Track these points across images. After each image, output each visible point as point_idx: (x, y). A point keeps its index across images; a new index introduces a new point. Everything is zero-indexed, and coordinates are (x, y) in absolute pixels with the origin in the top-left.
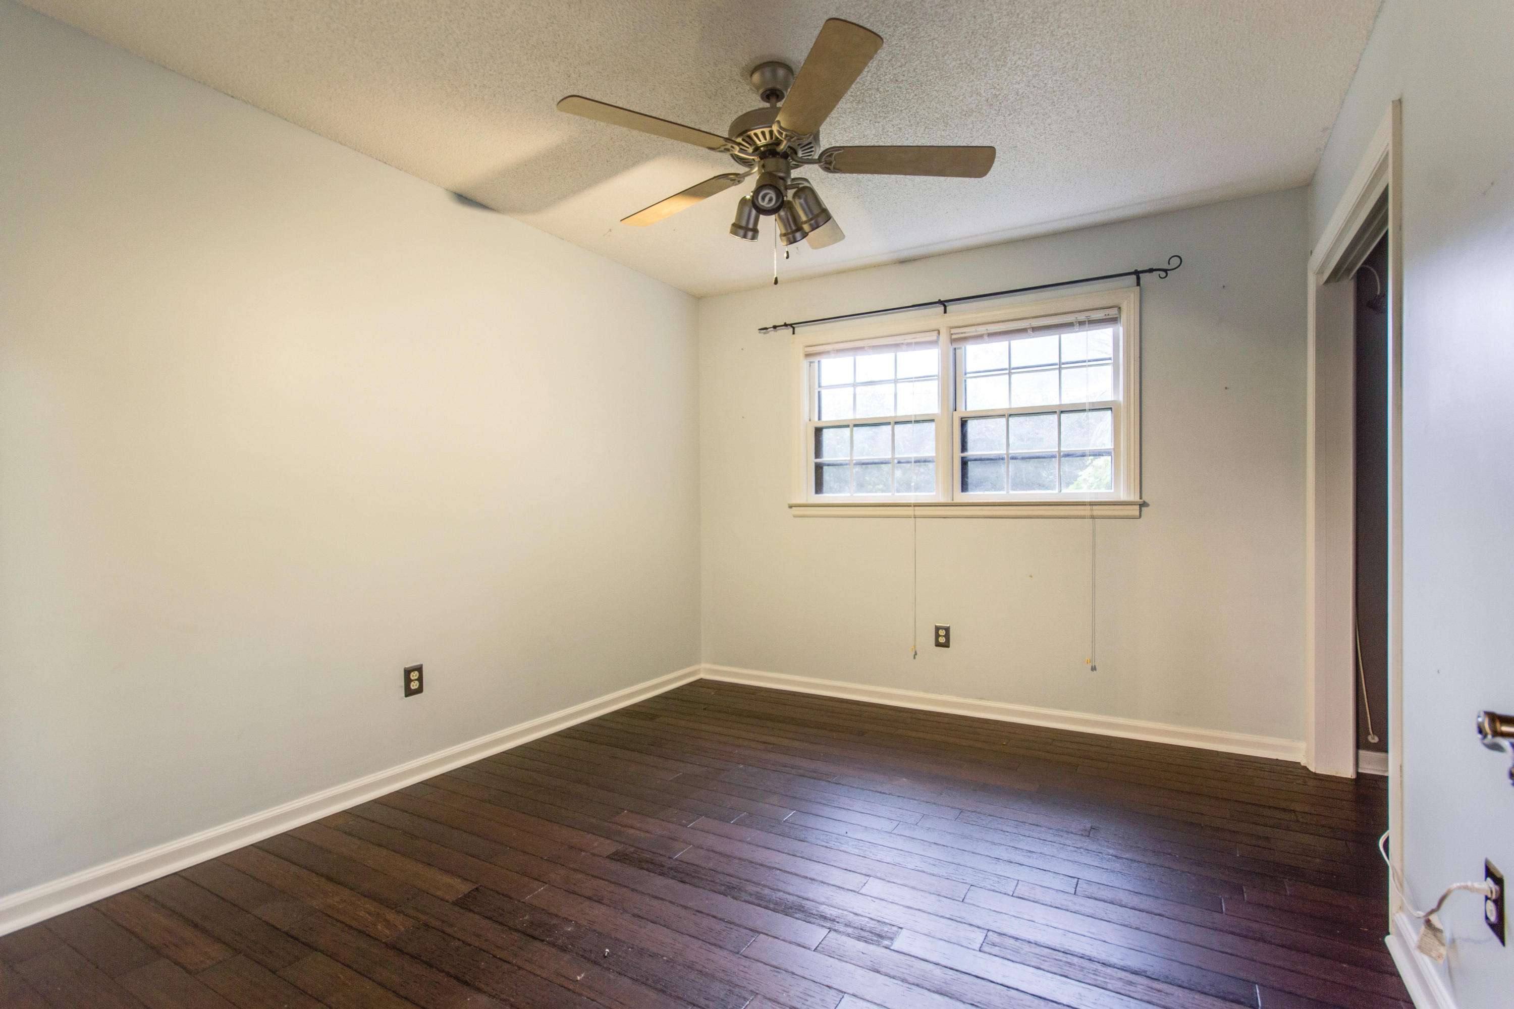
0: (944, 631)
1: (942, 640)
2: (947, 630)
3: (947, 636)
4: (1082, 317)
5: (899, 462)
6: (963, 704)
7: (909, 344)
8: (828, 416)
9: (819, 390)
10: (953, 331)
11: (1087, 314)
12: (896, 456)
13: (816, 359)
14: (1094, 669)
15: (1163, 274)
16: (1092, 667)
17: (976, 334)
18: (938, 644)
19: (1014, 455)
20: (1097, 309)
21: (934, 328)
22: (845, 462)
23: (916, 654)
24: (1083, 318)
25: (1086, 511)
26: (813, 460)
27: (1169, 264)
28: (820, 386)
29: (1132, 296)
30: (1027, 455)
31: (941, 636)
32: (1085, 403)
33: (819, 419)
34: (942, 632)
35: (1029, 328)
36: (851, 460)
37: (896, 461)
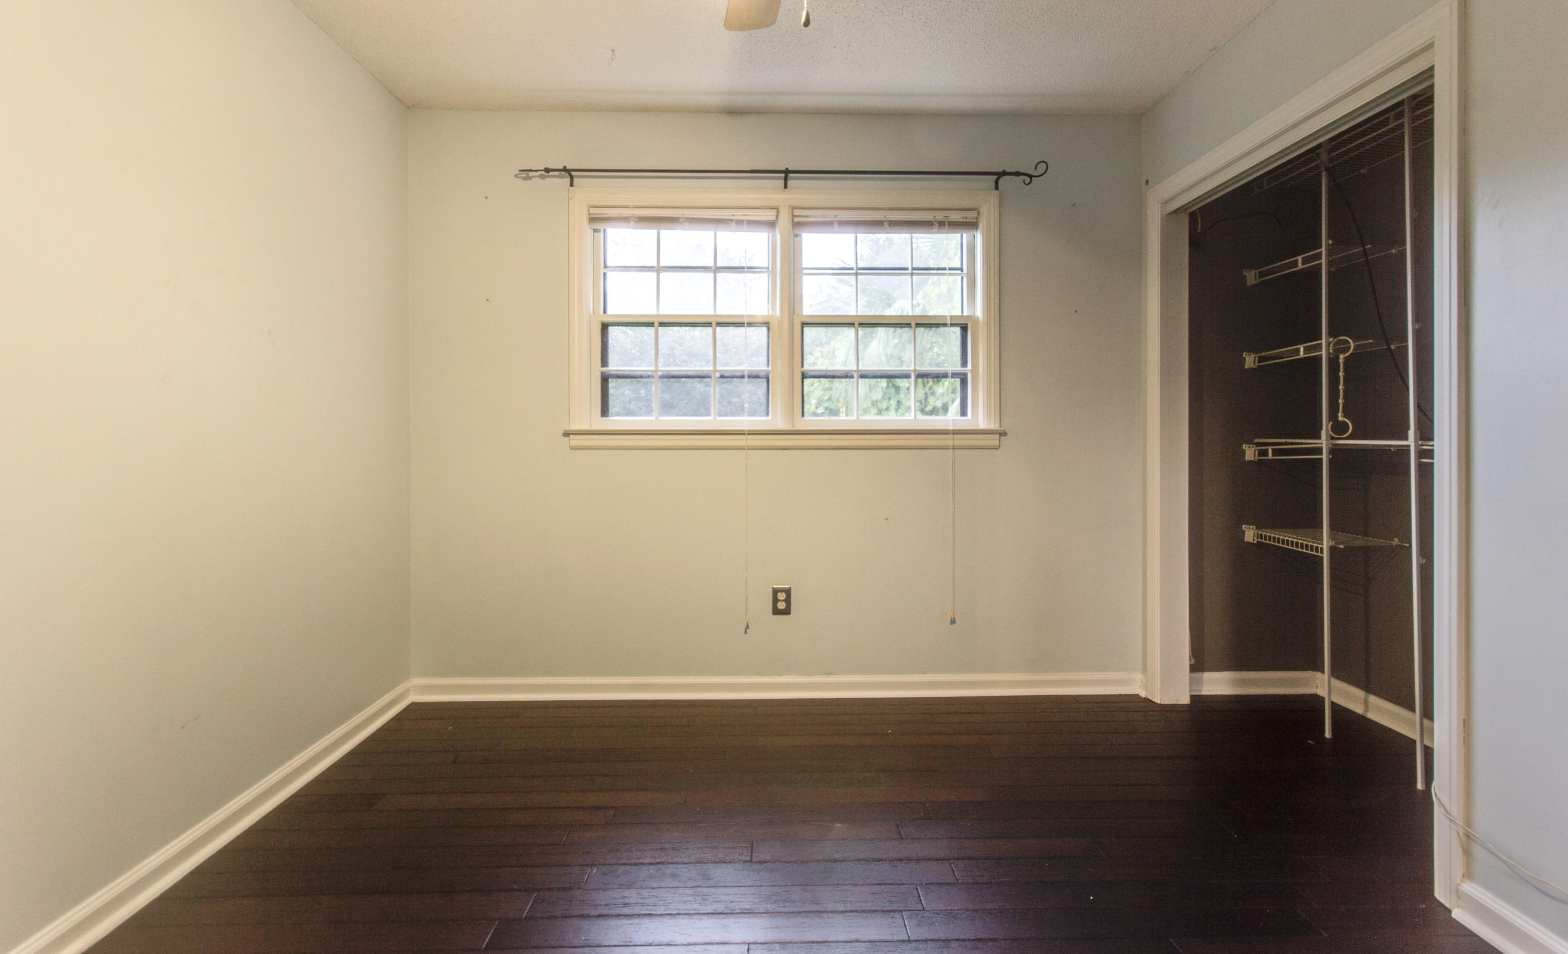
0: (784, 594)
1: (782, 606)
2: (788, 592)
3: (788, 601)
4: (940, 216)
5: (722, 377)
6: (808, 684)
7: (740, 222)
8: (617, 308)
9: (605, 270)
10: (796, 212)
11: (946, 213)
12: (719, 368)
13: (600, 226)
14: (953, 622)
15: (1028, 180)
16: (951, 619)
17: (822, 219)
18: (776, 612)
19: (864, 373)
20: (956, 209)
21: (772, 204)
22: (646, 374)
23: (747, 627)
24: (942, 217)
25: (948, 441)
26: (598, 369)
27: (1036, 169)
28: (605, 267)
29: (992, 199)
30: (879, 374)
31: (780, 601)
32: (946, 317)
33: (605, 312)
34: (782, 596)
35: (885, 221)
36: (657, 371)
37: (718, 375)
